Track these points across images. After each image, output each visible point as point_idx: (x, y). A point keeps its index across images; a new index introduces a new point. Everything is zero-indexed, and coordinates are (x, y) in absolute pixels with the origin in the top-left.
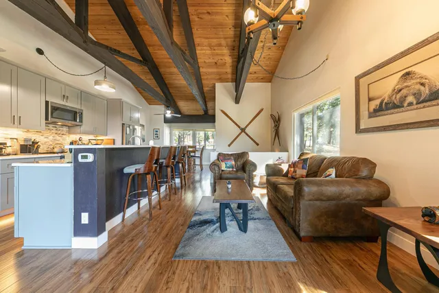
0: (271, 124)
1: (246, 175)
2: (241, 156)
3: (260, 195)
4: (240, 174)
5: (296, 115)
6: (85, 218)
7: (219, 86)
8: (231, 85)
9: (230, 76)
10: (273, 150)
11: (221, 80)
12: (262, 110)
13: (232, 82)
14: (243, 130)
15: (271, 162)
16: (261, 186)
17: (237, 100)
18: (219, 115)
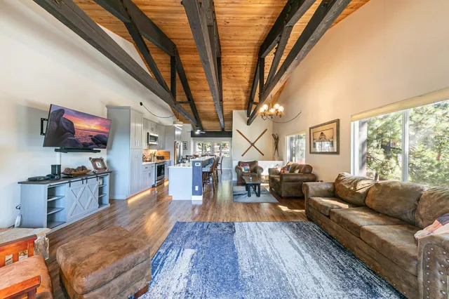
0: (272, 141)
1: (257, 175)
2: (253, 163)
3: (265, 186)
4: (253, 174)
5: (288, 138)
6: (197, 188)
7: (235, 112)
8: (244, 112)
9: (243, 107)
10: (274, 160)
11: (237, 108)
12: (266, 130)
13: (245, 109)
14: (253, 145)
15: (272, 167)
16: (266, 182)
17: (249, 123)
18: (235, 133)
